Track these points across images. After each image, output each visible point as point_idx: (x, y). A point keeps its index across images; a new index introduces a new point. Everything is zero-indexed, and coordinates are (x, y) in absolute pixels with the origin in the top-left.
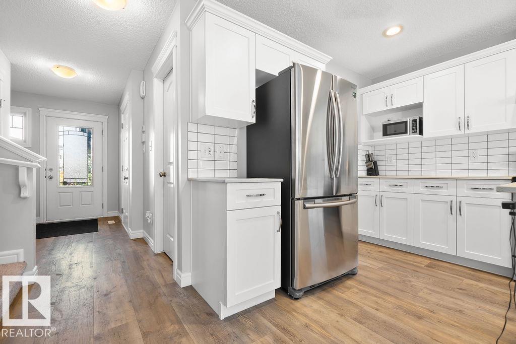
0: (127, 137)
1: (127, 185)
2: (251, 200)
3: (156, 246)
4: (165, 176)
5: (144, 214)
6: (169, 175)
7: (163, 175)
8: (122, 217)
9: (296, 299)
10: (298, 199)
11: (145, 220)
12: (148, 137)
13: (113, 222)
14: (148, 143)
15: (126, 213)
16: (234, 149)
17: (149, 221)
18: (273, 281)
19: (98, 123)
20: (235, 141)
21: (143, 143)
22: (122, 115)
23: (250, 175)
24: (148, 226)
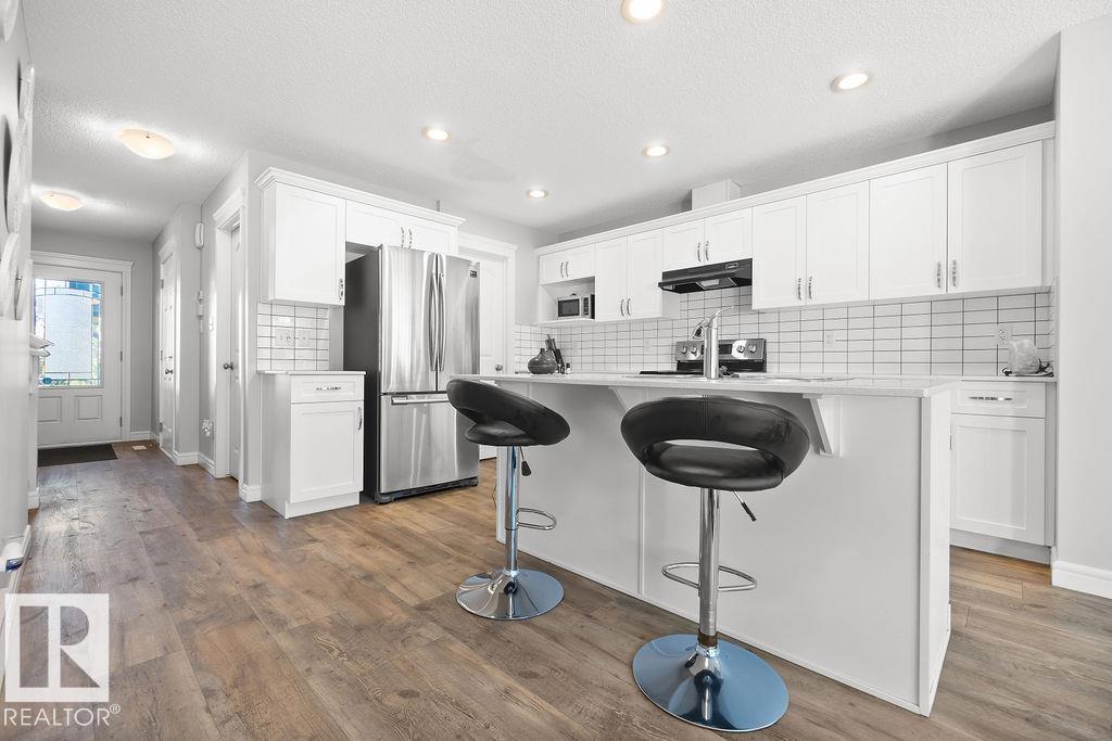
0: (171, 302)
1: (171, 382)
2: (320, 394)
3: (219, 468)
4: (232, 368)
5: (201, 425)
6: (237, 367)
7: (231, 367)
8: (161, 438)
9: (382, 504)
10: (385, 394)
11: (202, 432)
12: (207, 308)
13: (143, 447)
14: (208, 317)
15: (169, 430)
16: (324, 334)
17: (208, 434)
18: (351, 483)
19: (115, 273)
20: (326, 324)
21: (200, 317)
22: (162, 266)
23: (346, 368)
24: (206, 444)
